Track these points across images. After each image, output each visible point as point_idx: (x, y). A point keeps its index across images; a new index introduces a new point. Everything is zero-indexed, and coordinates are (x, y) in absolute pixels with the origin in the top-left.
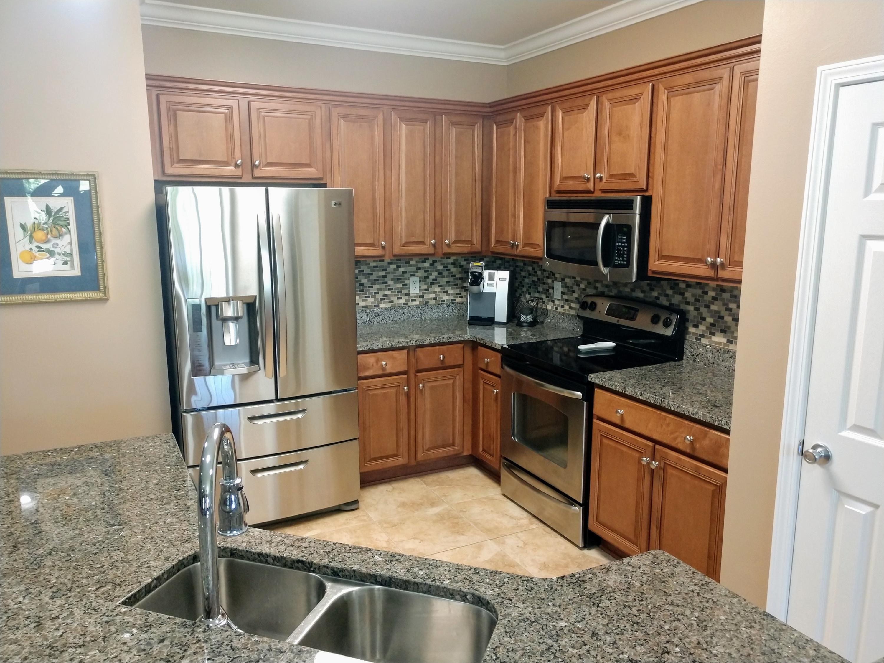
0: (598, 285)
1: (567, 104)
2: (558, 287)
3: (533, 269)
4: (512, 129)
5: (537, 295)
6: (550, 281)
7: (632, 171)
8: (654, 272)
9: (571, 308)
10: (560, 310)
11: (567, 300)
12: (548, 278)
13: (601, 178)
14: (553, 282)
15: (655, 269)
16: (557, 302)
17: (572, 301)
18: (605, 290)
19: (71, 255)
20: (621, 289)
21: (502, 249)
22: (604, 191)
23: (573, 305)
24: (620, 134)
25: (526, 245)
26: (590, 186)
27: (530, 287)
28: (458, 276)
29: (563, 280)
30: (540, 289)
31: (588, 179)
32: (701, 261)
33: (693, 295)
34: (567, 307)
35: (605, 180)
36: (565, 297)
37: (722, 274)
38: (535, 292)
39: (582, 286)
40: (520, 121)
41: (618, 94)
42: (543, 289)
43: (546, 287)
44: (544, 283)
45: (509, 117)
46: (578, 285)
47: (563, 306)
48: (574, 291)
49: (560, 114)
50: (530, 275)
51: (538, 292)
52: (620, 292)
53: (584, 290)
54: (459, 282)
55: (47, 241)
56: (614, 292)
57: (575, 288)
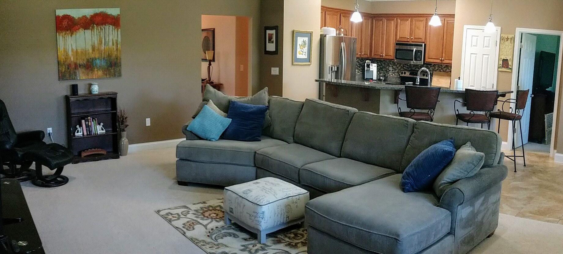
0: (404, 67)
1: (401, 18)
2: (391, 69)
3: (381, 64)
4: (381, 22)
5: (382, 72)
6: (387, 67)
7: (421, 37)
8: (426, 62)
9: (395, 75)
10: (391, 76)
11: (394, 73)
12: (387, 66)
13: (412, 39)
14: (389, 67)
15: (427, 61)
16: (390, 74)
17: (396, 73)
18: (407, 69)
19: (306, 53)
20: (412, 68)
21: (377, 57)
22: (412, 42)
23: (396, 74)
24: (418, 28)
25: (386, 55)
26: (409, 40)
27: (379, 70)
28: (358, 66)
29: (392, 67)
30: (384, 70)
31: (408, 39)
32: (438, 59)
33: (432, 69)
34: (394, 75)
35: (413, 39)
36: (393, 72)
37: (443, 62)
38: (381, 71)
39: (399, 68)
40: (385, 21)
41: (417, 19)
42: (385, 70)
43: (386, 69)
44: (385, 68)
45: (381, 18)
46: (398, 68)
47: (392, 75)
48: (396, 70)
49: (399, 21)
50: (380, 66)
51: (383, 71)
52: (411, 69)
53: (400, 69)
54: (358, 68)
55: (302, 49)
56: (410, 69)
57: (397, 69)
